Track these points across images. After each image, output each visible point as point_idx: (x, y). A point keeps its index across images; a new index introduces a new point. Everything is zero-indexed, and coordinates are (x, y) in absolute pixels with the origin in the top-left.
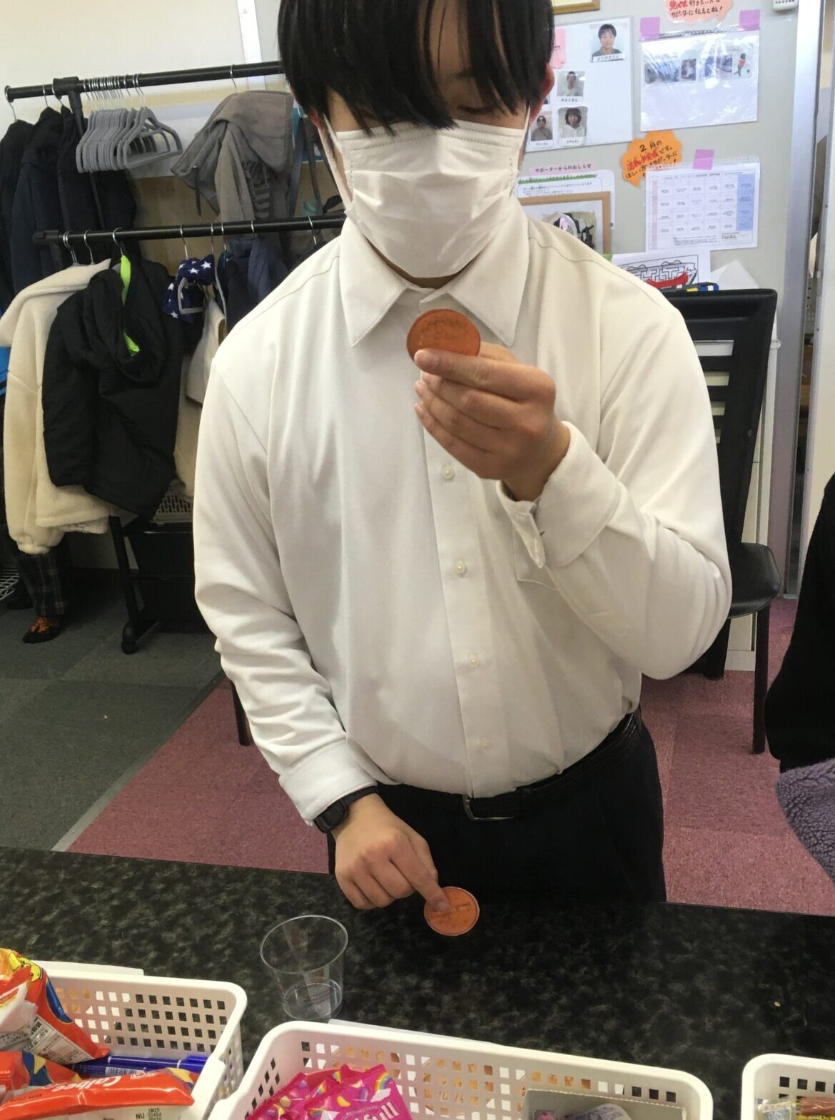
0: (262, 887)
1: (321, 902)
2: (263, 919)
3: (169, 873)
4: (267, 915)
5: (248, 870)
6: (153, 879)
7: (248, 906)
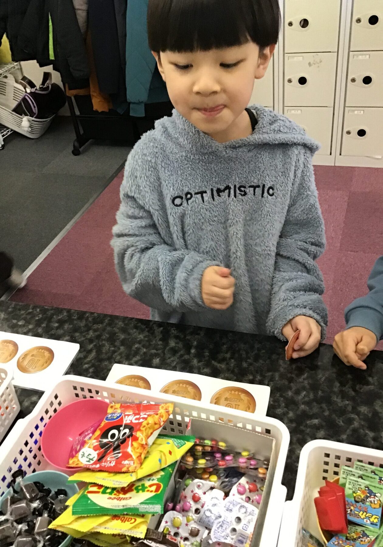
0: (113, 328)
1: (146, 339)
2: (113, 349)
3: (61, 316)
4: (115, 346)
5: (106, 316)
6: (53, 320)
7: (104, 340)
